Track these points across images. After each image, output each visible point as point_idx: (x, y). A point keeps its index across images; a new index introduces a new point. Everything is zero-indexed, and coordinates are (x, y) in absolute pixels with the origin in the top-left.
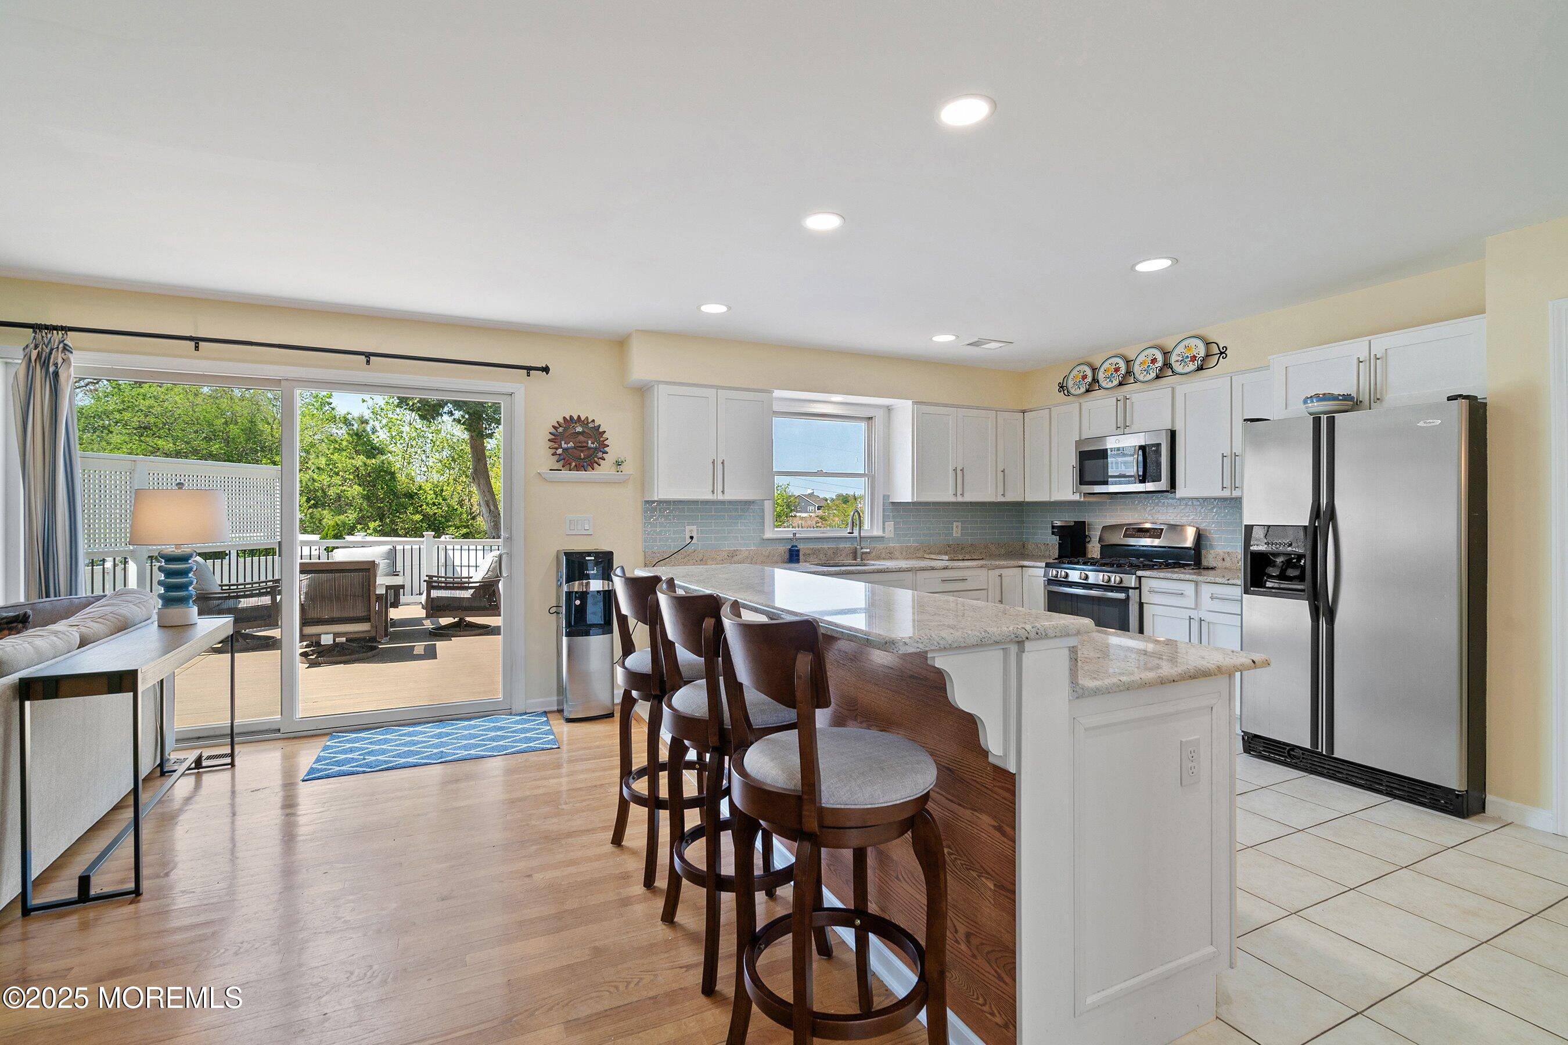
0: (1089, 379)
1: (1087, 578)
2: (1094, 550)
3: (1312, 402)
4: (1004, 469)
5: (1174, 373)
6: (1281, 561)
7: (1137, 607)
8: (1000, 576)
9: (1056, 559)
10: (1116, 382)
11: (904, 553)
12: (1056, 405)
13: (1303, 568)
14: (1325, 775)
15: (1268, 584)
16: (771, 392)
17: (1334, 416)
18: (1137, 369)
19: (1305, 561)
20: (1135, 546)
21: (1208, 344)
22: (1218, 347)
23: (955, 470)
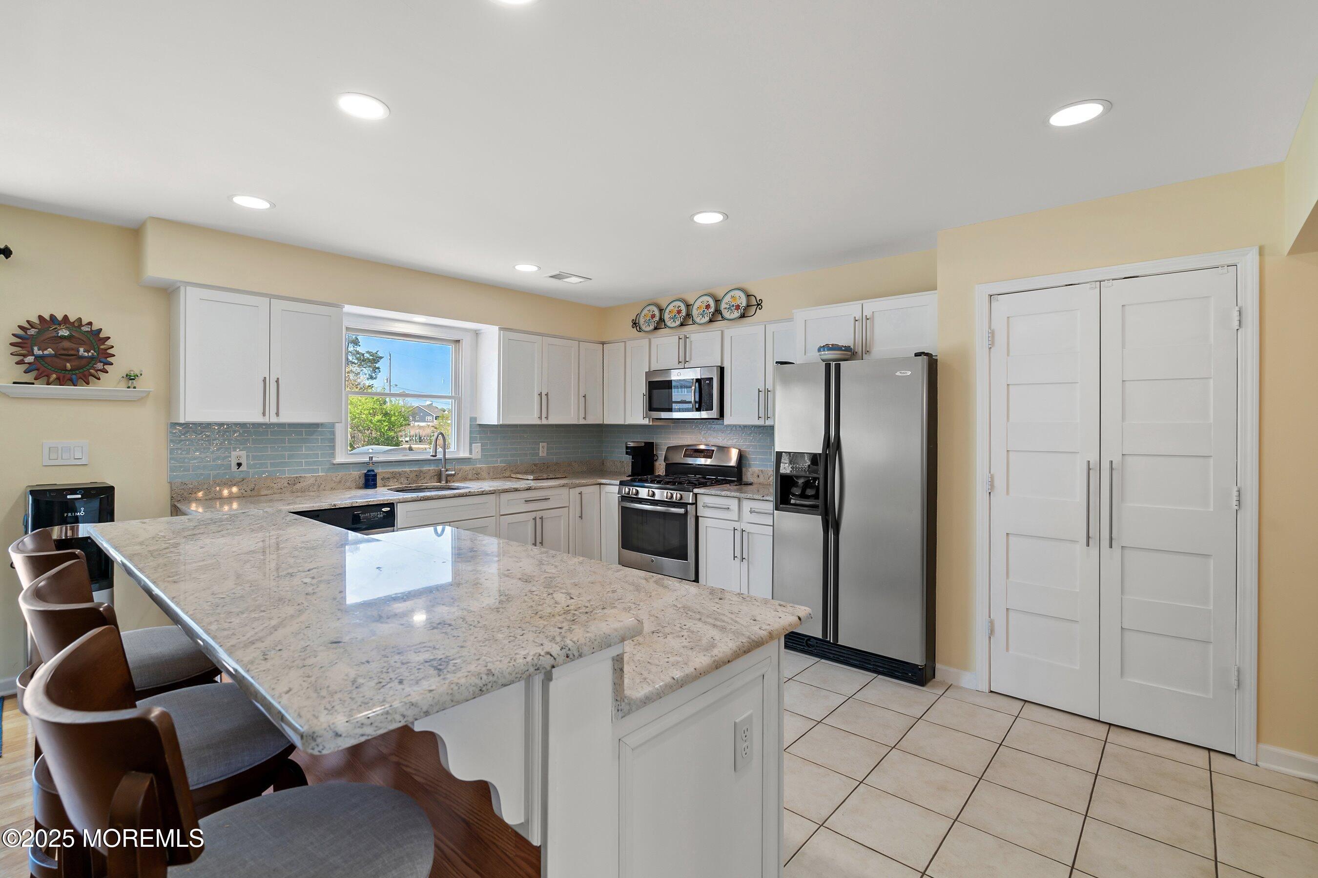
0: (657, 318)
1: (654, 494)
2: (660, 468)
3: (824, 350)
4: (585, 395)
5: (724, 318)
6: (802, 482)
7: (693, 520)
8: (581, 493)
9: (629, 476)
10: (678, 323)
11: (491, 474)
12: (630, 339)
13: (818, 488)
14: (831, 659)
15: (793, 501)
16: (342, 307)
17: (840, 364)
18: (695, 312)
19: (819, 482)
20: (692, 464)
21: (748, 296)
22: (756, 299)
23: (540, 395)
